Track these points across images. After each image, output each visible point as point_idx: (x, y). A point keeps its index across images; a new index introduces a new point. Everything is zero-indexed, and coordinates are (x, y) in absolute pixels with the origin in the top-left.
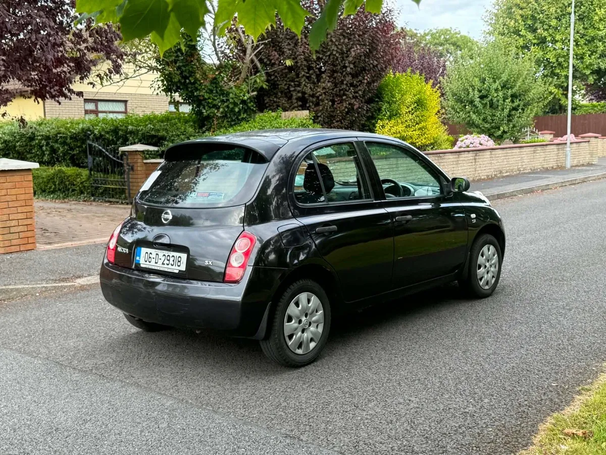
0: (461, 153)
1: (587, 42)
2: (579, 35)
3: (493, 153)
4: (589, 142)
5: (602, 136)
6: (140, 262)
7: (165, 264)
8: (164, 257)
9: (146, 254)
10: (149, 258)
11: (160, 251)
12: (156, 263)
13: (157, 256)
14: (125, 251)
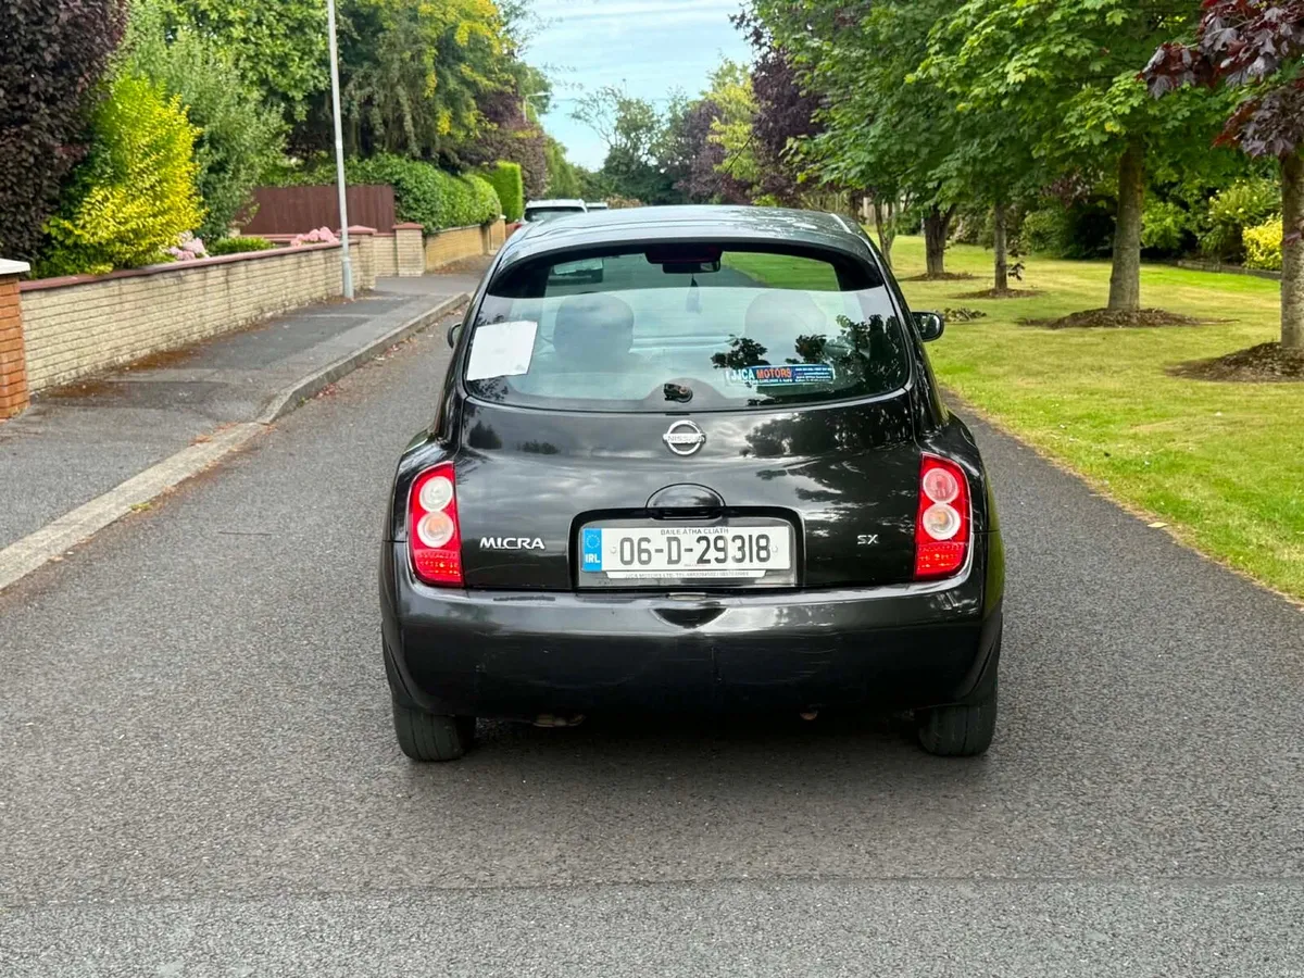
0: (210, 269)
1: (288, 32)
2: (274, 13)
3: (250, 268)
4: (358, 244)
5: (379, 231)
6: (604, 569)
7: (708, 561)
8: (704, 543)
9: (625, 544)
10: (641, 551)
11: (682, 529)
12: (670, 561)
13: (674, 544)
14: (530, 544)
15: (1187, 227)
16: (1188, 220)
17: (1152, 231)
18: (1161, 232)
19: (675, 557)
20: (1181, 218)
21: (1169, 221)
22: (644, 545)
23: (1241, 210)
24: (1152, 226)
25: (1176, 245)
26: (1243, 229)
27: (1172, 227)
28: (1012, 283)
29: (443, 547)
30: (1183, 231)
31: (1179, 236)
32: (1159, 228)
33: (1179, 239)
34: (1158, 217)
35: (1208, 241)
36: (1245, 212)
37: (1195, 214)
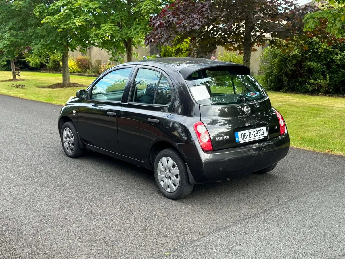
6: (239, 141)
7: (255, 136)
8: (254, 132)
9: (242, 135)
10: (245, 136)
11: (251, 130)
12: (250, 137)
13: (250, 133)
14: (227, 138)
15: (42, 62)
16: (41, 60)
17: (33, 63)
18: (35, 63)
19: (250, 136)
20: (40, 59)
21: (37, 60)
22: (245, 135)
23: (59, 58)
24: (33, 62)
25: (39, 67)
26: (60, 62)
27: (38, 61)
28: (17, 77)
29: (208, 142)
30: (41, 63)
31: (40, 64)
32: (35, 62)
33: (40, 65)
34: (34, 59)
35: (49, 65)
36: (60, 58)
37: (43, 59)
